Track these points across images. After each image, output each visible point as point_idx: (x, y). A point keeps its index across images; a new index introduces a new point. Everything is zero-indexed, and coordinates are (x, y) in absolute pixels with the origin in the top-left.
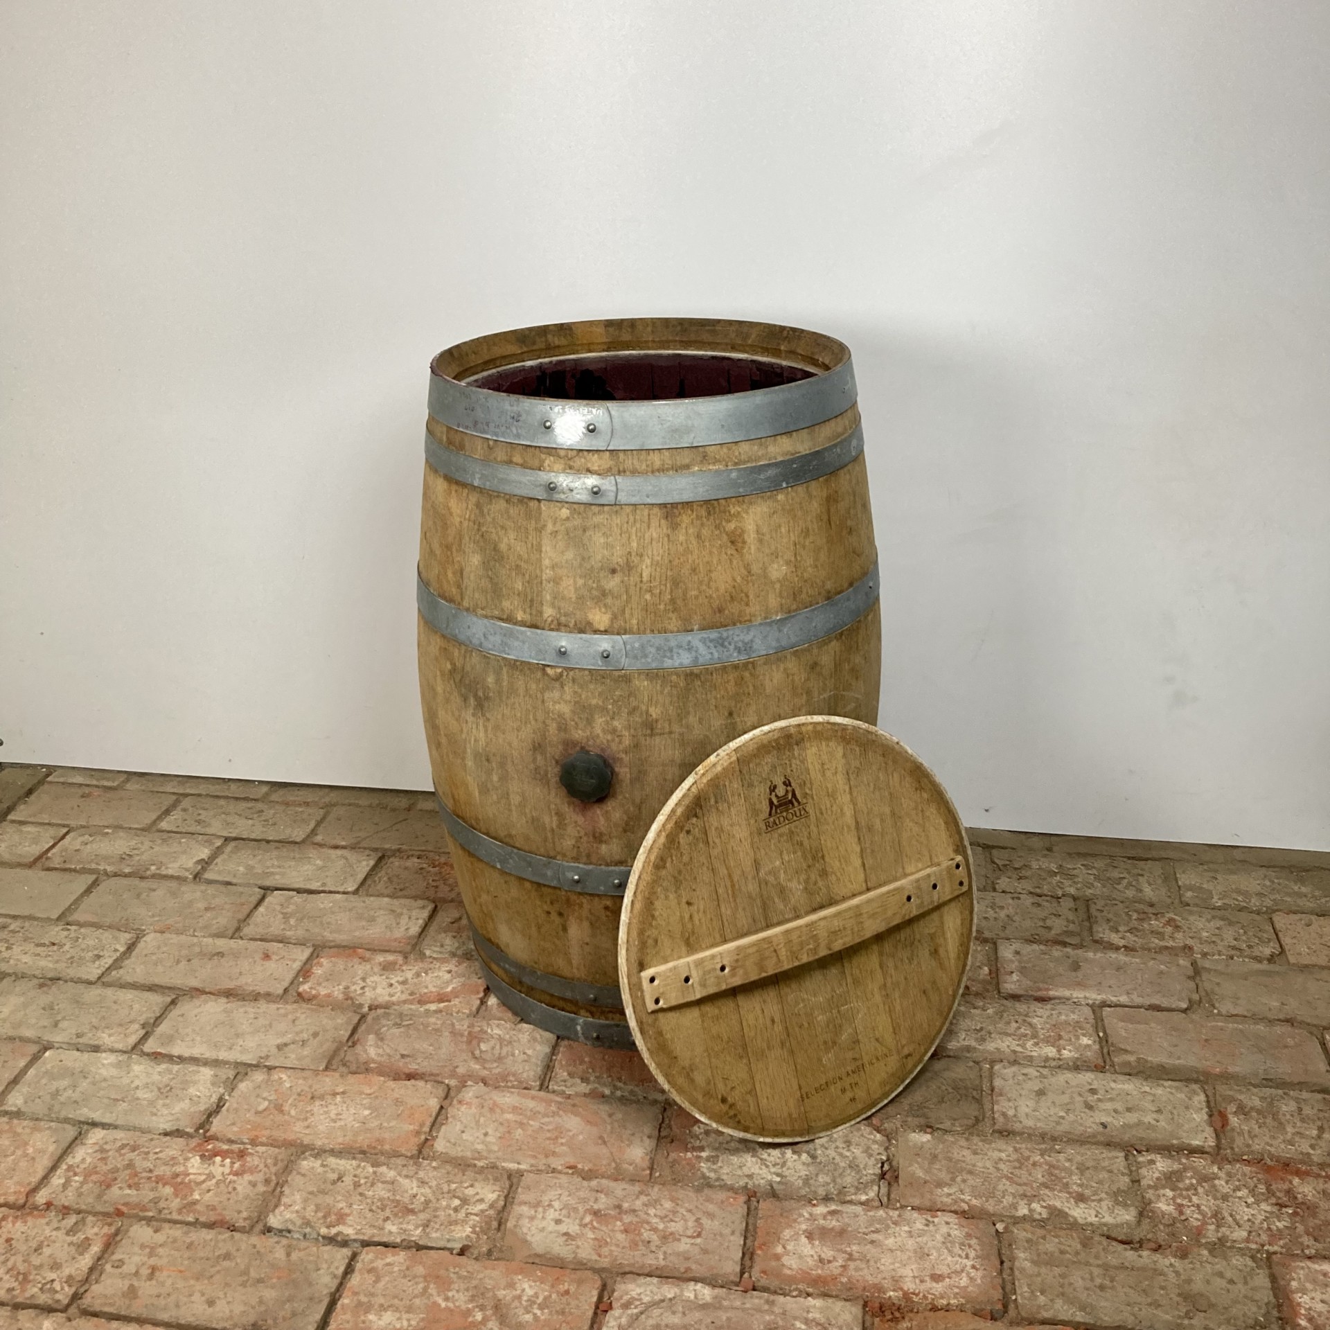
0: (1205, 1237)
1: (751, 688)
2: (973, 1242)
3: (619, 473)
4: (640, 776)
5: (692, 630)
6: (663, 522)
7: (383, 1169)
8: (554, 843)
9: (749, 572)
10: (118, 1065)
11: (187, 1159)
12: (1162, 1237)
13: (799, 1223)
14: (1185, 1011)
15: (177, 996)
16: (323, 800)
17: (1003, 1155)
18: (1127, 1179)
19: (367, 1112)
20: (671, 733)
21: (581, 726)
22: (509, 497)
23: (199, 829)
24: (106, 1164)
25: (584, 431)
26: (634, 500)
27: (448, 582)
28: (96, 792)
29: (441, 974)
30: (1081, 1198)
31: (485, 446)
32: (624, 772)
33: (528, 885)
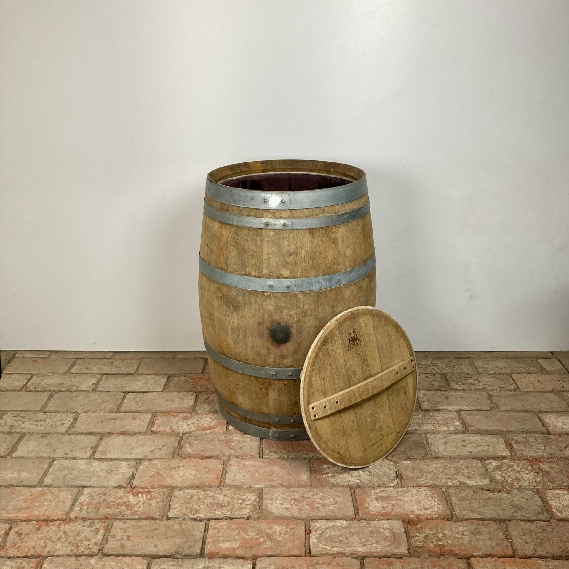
0: (514, 486)
1: (340, 297)
2: (436, 496)
3: (293, 218)
4: (300, 333)
5: (320, 276)
6: (309, 235)
7: (208, 492)
8: (265, 361)
9: (339, 253)
10: (86, 464)
11: (127, 496)
12: (500, 487)
13: (372, 496)
14: (489, 410)
15: (102, 436)
16: (137, 357)
17: (438, 466)
18: (483, 469)
19: (195, 472)
20: (312, 315)
21: (278, 314)
22: (249, 229)
23: (88, 371)
24: (95, 501)
25: (280, 202)
26: (299, 228)
27: (221, 262)
28: (39, 360)
29: (207, 419)
30: (469, 477)
31: (239, 210)
32: (294, 331)
33: (253, 378)
